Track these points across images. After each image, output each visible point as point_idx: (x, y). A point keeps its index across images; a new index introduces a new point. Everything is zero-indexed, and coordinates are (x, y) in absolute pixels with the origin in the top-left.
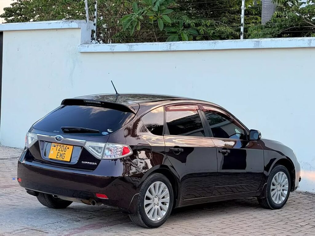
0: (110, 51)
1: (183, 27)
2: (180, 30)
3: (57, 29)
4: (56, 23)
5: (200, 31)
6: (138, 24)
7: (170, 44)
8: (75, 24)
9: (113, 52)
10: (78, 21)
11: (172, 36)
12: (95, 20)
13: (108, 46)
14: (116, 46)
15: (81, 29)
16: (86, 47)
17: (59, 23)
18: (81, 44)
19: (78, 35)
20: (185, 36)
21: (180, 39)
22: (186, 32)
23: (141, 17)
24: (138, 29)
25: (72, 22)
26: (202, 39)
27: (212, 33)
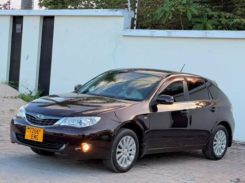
0: (150, 35)
1: (207, 18)
2: (204, 21)
3: (102, 16)
4: (103, 11)
5: (222, 22)
6: (169, 15)
7: (206, 32)
8: (119, 12)
9: (152, 37)
10: (122, 10)
11: (198, 25)
12: (136, 10)
13: (149, 31)
14: (156, 32)
15: (124, 17)
16: (129, 31)
17: (105, 11)
18: (123, 29)
19: (121, 21)
20: (209, 26)
21: (205, 28)
22: (210, 22)
23: (173, 9)
24: (170, 18)
25: (116, 11)
26: (221, 29)
27: (232, 24)
